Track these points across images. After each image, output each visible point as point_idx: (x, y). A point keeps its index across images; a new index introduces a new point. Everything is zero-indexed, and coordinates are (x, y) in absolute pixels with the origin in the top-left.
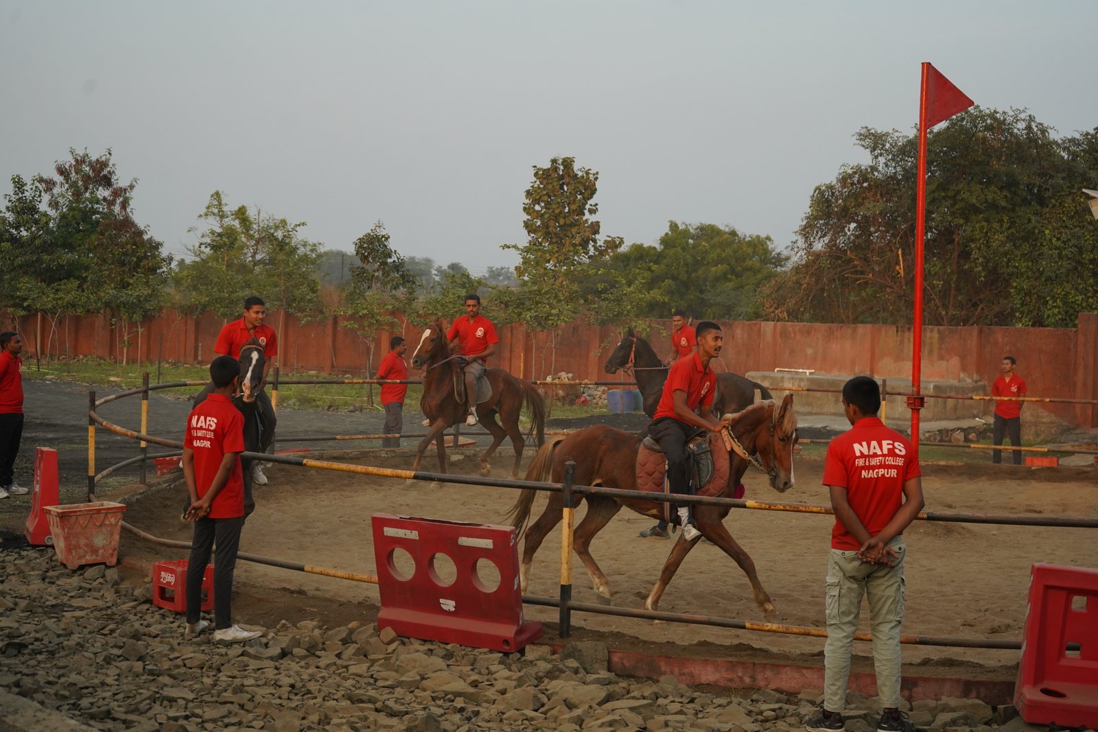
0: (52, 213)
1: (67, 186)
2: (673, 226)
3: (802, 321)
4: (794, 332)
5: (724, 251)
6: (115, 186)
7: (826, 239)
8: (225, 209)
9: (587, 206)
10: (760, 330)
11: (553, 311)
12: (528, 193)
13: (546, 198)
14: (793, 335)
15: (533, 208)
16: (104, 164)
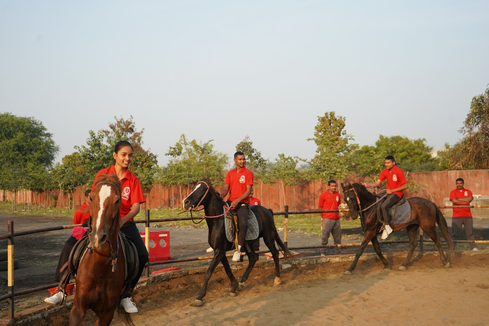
0: (109, 145)
1: (114, 133)
2: (381, 137)
3: (470, 169)
4: (467, 175)
5: (404, 146)
6: (135, 132)
7: (480, 125)
8: (187, 141)
9: (342, 132)
10: (447, 175)
11: (338, 170)
12: (316, 128)
13: (324, 130)
14: (466, 177)
15: (318, 134)
16: (129, 123)
